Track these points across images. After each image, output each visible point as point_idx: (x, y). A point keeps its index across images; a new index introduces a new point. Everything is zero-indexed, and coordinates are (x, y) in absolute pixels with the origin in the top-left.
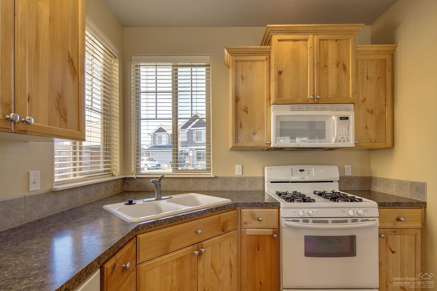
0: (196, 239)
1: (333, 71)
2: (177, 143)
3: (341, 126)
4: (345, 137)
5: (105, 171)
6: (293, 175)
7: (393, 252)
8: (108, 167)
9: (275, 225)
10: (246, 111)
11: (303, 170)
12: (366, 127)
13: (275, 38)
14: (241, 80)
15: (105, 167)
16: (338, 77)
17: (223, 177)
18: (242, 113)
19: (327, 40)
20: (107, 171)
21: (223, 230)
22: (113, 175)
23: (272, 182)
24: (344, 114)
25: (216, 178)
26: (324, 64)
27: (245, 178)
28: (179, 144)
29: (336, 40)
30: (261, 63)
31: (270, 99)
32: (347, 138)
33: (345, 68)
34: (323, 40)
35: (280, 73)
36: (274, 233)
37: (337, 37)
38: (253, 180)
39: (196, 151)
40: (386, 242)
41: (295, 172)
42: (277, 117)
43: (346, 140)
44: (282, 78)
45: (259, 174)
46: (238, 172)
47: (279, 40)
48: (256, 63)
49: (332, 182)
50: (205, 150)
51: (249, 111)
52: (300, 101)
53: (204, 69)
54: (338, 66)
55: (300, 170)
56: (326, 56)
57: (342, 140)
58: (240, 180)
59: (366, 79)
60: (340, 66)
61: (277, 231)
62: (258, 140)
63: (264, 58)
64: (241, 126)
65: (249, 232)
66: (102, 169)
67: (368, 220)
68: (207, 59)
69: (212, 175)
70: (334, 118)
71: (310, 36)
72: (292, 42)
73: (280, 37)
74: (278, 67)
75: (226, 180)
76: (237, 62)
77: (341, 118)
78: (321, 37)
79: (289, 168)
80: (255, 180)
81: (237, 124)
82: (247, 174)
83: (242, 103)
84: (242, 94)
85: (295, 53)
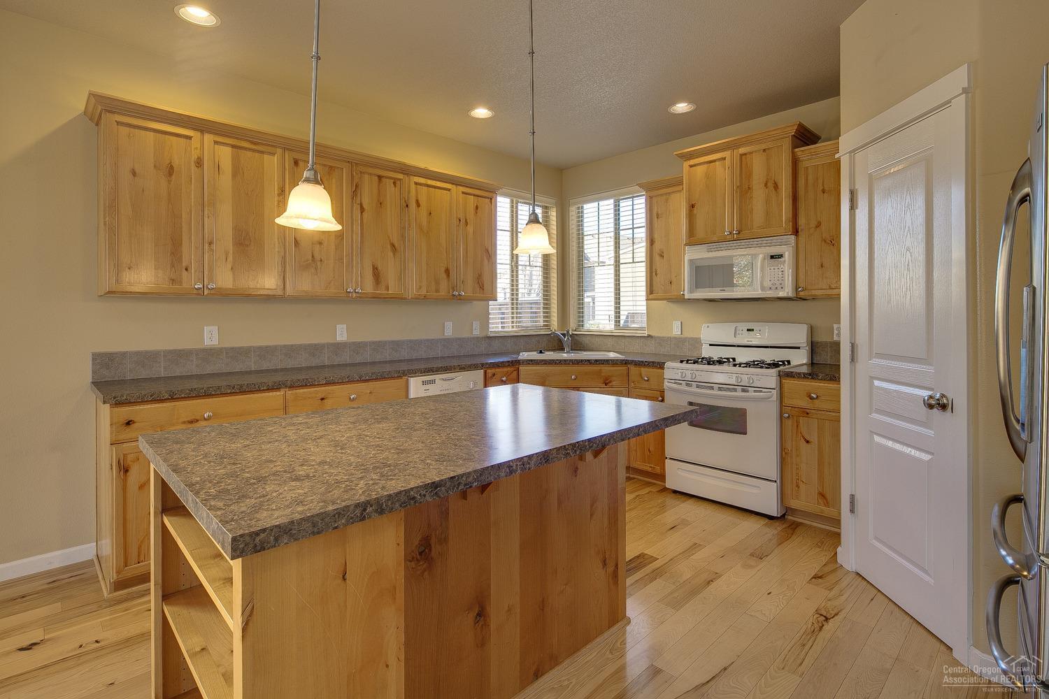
1: (759, 194)
2: (619, 294)
3: (772, 268)
4: (778, 283)
5: (544, 325)
6: (737, 336)
7: (808, 442)
8: (547, 321)
10: (661, 255)
11: (753, 330)
12: (822, 266)
14: (656, 219)
15: (544, 321)
16: (768, 201)
17: (658, 337)
18: (657, 258)
19: (751, 153)
20: (547, 326)
21: (606, 383)
22: (551, 329)
23: (710, 345)
24: (775, 250)
25: (649, 336)
26: (747, 186)
27: (685, 339)
29: (764, 150)
30: (678, 195)
32: (781, 284)
33: (776, 187)
34: (745, 154)
35: (693, 206)
37: (764, 146)
40: (797, 426)
41: (741, 332)
42: (691, 261)
43: (779, 287)
44: (695, 212)
47: (690, 167)
48: (672, 196)
49: (799, 348)
51: (664, 254)
52: (715, 239)
54: (766, 185)
55: (748, 330)
56: (750, 176)
57: (774, 288)
58: (677, 341)
59: (821, 193)
60: (770, 185)
63: (680, 188)
64: (656, 274)
66: (542, 324)
67: (761, 391)
69: (646, 333)
70: (761, 257)
71: (729, 153)
72: (706, 166)
73: (692, 162)
74: (689, 199)
75: (661, 341)
76: (651, 197)
77: (772, 257)
78: (742, 150)
79: (732, 326)
80: (697, 342)
81: (651, 273)
82: (687, 334)
83: (657, 246)
84: (657, 236)
85: (709, 176)
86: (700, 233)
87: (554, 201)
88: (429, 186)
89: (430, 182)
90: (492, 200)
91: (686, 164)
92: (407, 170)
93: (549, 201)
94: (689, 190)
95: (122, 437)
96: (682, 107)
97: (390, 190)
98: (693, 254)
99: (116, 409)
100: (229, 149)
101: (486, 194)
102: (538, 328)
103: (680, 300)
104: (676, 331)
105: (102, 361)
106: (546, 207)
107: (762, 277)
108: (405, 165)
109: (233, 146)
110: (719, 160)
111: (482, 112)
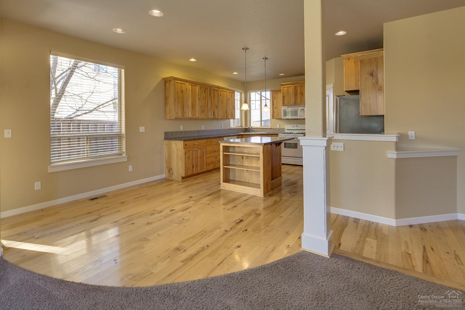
1: (299, 95)
6: (294, 127)
8: (241, 125)
10: (275, 108)
11: (297, 126)
14: (274, 99)
16: (301, 97)
19: (297, 86)
23: (287, 130)
25: (271, 128)
26: (296, 93)
29: (300, 86)
31: (281, 104)
33: (303, 94)
35: (284, 97)
42: (283, 110)
48: (278, 94)
52: (289, 105)
56: (297, 91)
57: (302, 116)
58: (279, 129)
60: (301, 94)
62: (279, 116)
63: (280, 92)
64: (274, 113)
70: (299, 109)
71: (292, 85)
72: (287, 87)
73: (284, 86)
74: (283, 95)
75: (275, 129)
76: (273, 94)
78: (295, 85)
79: (292, 125)
80: (284, 129)
82: (281, 127)
83: (275, 105)
84: (275, 103)
85: (288, 90)
86: (286, 103)
87: (243, 91)
88: (222, 91)
89: (223, 90)
90: (234, 93)
91: (282, 87)
92: (219, 87)
93: (242, 91)
94: (283, 93)
95: (185, 147)
96: (282, 75)
97: (216, 92)
98: (283, 108)
99: (184, 142)
100: (190, 86)
101: (233, 92)
102: (239, 126)
103: (281, 119)
104: (278, 127)
105: (166, 134)
106: (241, 93)
107: (300, 114)
108: (218, 86)
109: (191, 85)
110: (290, 87)
111: (235, 73)
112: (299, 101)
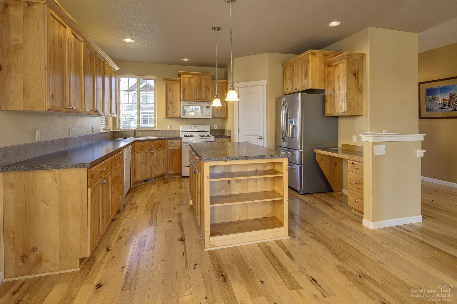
0: (151, 148)
1: (204, 89)
2: (139, 113)
3: (207, 110)
6: (192, 129)
9: (180, 145)
10: (171, 103)
13: (182, 76)
16: (206, 92)
17: (162, 130)
18: (169, 104)
19: (202, 78)
20: (107, 128)
21: (161, 147)
22: (109, 130)
23: (183, 132)
25: (158, 130)
26: (201, 87)
27: (172, 130)
28: (140, 113)
30: (177, 84)
31: (181, 99)
33: (208, 89)
34: (200, 78)
35: (184, 89)
36: (179, 148)
38: (176, 131)
39: (142, 115)
43: (209, 115)
44: (185, 91)
45: (178, 129)
46: (169, 128)
47: (183, 77)
48: (175, 84)
49: (208, 131)
50: (153, 115)
51: (172, 103)
52: (191, 100)
53: (153, 80)
55: (195, 127)
56: (201, 84)
57: (207, 115)
58: (170, 131)
60: (207, 88)
61: (181, 148)
62: (176, 114)
63: (178, 82)
64: (169, 109)
65: (171, 148)
68: (155, 78)
69: (157, 129)
70: (204, 107)
71: (195, 76)
72: (189, 78)
74: (183, 87)
75: (164, 132)
76: (167, 83)
77: (207, 107)
78: (199, 77)
79: (190, 126)
81: (167, 108)
83: (169, 100)
84: (169, 96)
85: (189, 82)
90: (115, 74)
94: (183, 85)
96: (186, 60)
98: (182, 104)
110: (193, 77)
111: (128, 40)
112: (203, 96)
